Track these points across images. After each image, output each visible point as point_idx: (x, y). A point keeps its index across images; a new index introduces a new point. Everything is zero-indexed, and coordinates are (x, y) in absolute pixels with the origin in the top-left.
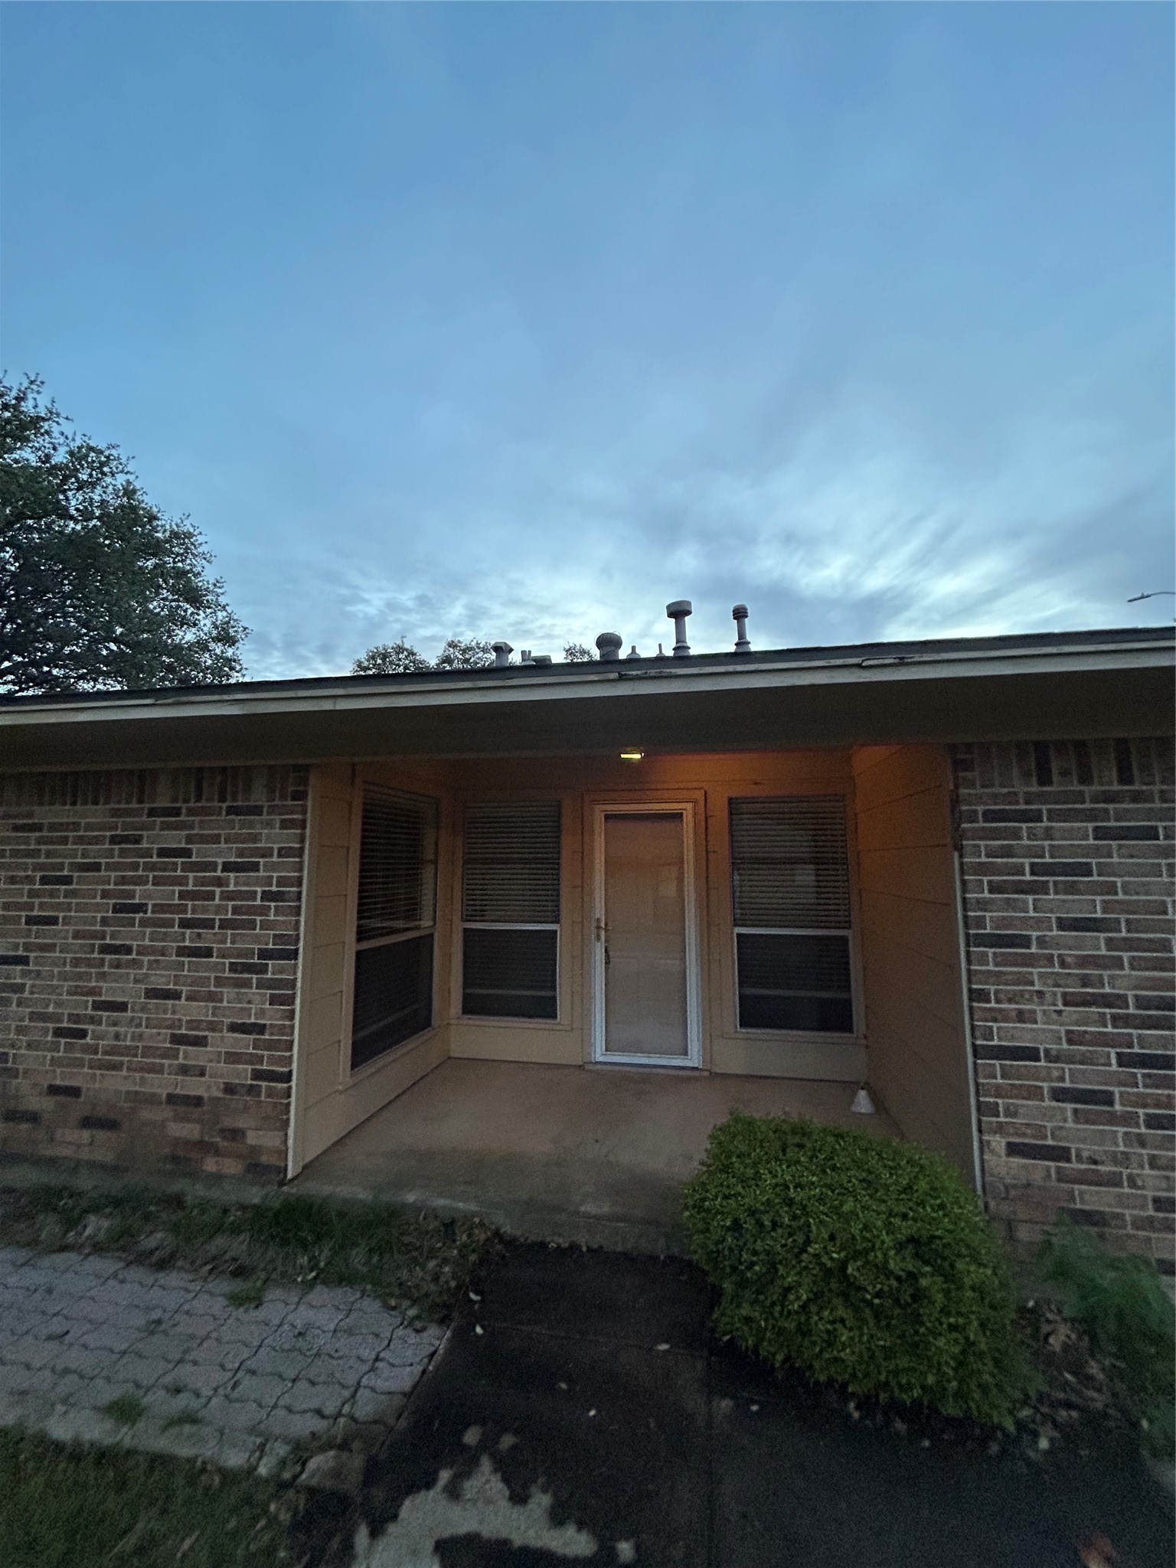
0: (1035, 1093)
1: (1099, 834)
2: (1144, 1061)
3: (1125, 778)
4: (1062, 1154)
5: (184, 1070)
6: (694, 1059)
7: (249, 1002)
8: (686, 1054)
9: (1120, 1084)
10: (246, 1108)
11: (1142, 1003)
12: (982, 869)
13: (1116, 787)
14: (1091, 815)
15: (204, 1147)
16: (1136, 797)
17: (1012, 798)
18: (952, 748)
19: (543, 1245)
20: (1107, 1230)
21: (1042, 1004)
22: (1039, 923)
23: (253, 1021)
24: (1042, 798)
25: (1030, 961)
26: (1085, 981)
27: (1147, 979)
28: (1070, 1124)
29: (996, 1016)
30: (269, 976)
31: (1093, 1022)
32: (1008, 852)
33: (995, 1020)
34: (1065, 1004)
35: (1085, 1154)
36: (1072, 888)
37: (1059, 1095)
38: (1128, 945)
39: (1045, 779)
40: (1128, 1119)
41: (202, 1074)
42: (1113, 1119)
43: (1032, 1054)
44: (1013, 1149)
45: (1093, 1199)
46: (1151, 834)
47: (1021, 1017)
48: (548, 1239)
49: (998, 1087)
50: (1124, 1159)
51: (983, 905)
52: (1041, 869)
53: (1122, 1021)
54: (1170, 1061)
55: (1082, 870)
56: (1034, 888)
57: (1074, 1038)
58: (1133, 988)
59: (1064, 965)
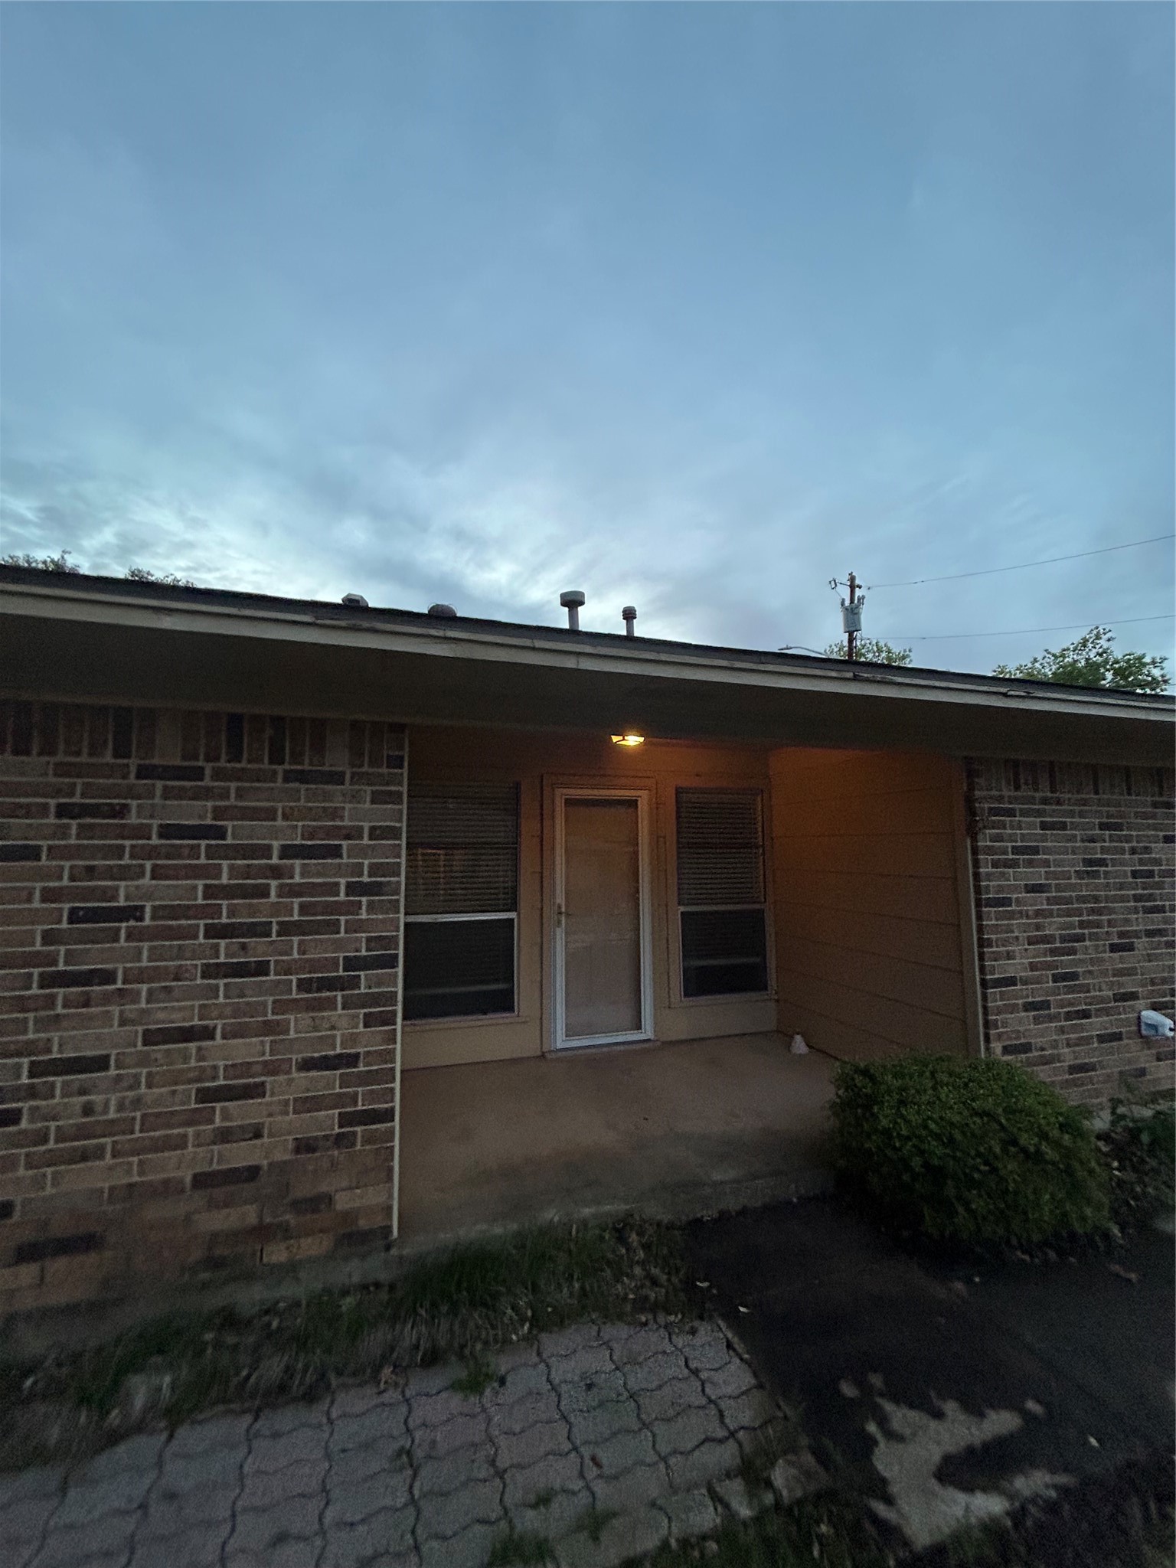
0: (1013, 1009)
1: (1044, 826)
2: (1065, 977)
3: (1053, 788)
4: (1026, 1048)
5: (224, 1136)
6: (647, 1032)
7: (333, 1028)
8: (639, 1028)
9: (1054, 994)
10: (334, 1165)
11: (1063, 939)
12: (990, 850)
13: (1049, 795)
14: (1039, 813)
15: (262, 1232)
16: (1059, 802)
17: (1000, 799)
18: (968, 760)
19: (698, 1221)
21: (1018, 945)
22: (1016, 888)
23: (338, 1051)
24: (1016, 800)
25: (1011, 915)
26: (1038, 927)
27: (1065, 922)
28: (1032, 1026)
29: (996, 957)
30: (363, 990)
31: (1039, 954)
32: (1000, 838)
33: (995, 960)
34: (1029, 945)
35: (1038, 1046)
36: (1030, 863)
37: (1029, 1007)
38: (1056, 901)
39: (1017, 788)
40: (1057, 1017)
41: (258, 1135)
42: (1052, 1018)
43: (1012, 981)
44: (1005, 1050)
46: (1064, 826)
47: (1009, 956)
48: (699, 1215)
49: (998, 1007)
50: (1055, 1045)
51: (988, 877)
52: (1016, 850)
53: (1053, 952)
54: (1074, 976)
55: (1035, 851)
56: (1013, 864)
57: (1033, 967)
58: (1059, 929)
59: (1028, 917)
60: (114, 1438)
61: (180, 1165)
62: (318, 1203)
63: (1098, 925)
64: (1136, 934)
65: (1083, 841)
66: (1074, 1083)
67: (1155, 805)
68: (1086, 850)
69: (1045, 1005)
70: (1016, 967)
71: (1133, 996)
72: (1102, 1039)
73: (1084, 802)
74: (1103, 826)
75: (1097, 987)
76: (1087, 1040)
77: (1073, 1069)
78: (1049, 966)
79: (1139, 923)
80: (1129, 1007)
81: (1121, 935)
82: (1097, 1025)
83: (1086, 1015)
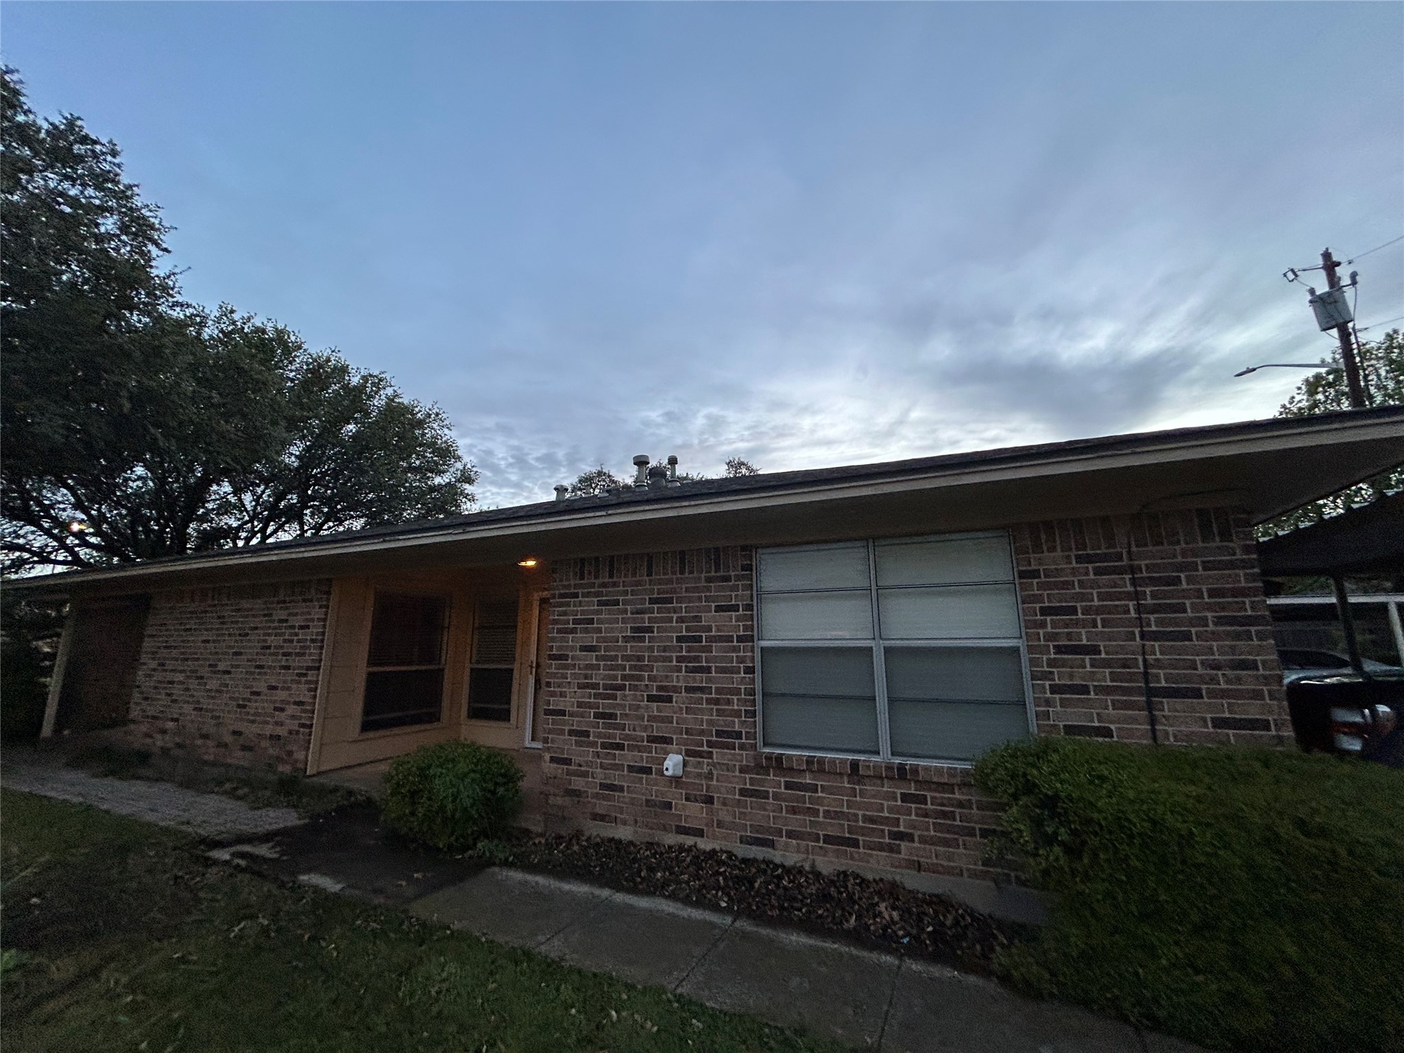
0: (562, 732)
1: (600, 603)
2: (604, 716)
3: (611, 576)
4: (567, 762)
5: (276, 723)
7: (301, 691)
9: (593, 727)
10: (295, 741)
11: (606, 687)
12: (555, 622)
13: (607, 580)
14: (597, 594)
15: (279, 759)
16: (615, 584)
17: (568, 587)
20: (582, 799)
22: (573, 648)
23: (301, 700)
24: (581, 586)
25: (566, 667)
26: (585, 676)
27: (609, 675)
28: (574, 747)
29: (553, 694)
30: (309, 678)
31: (586, 696)
32: (565, 613)
33: (552, 696)
34: (579, 688)
35: (577, 762)
36: (586, 631)
37: (571, 733)
38: (604, 658)
39: (581, 577)
40: (594, 744)
41: (282, 725)
42: (588, 744)
43: (562, 713)
44: (552, 760)
45: (578, 783)
46: (617, 603)
47: (562, 695)
50: (588, 764)
51: (553, 639)
52: (576, 622)
53: (596, 696)
54: (612, 716)
55: (591, 621)
56: (573, 631)
57: (580, 705)
58: (603, 679)
59: (579, 669)
60: (213, 792)
61: (268, 730)
62: (290, 753)
63: (640, 678)
64: (676, 690)
65: (632, 613)
66: (605, 798)
67: (709, 580)
68: (634, 620)
69: (587, 734)
70: (567, 703)
71: (667, 741)
72: (631, 769)
73: (638, 583)
74: (652, 601)
75: (631, 728)
76: (618, 767)
77: (603, 786)
78: (590, 706)
79: (680, 679)
80: (662, 748)
81: (660, 688)
82: (628, 757)
83: (620, 747)
